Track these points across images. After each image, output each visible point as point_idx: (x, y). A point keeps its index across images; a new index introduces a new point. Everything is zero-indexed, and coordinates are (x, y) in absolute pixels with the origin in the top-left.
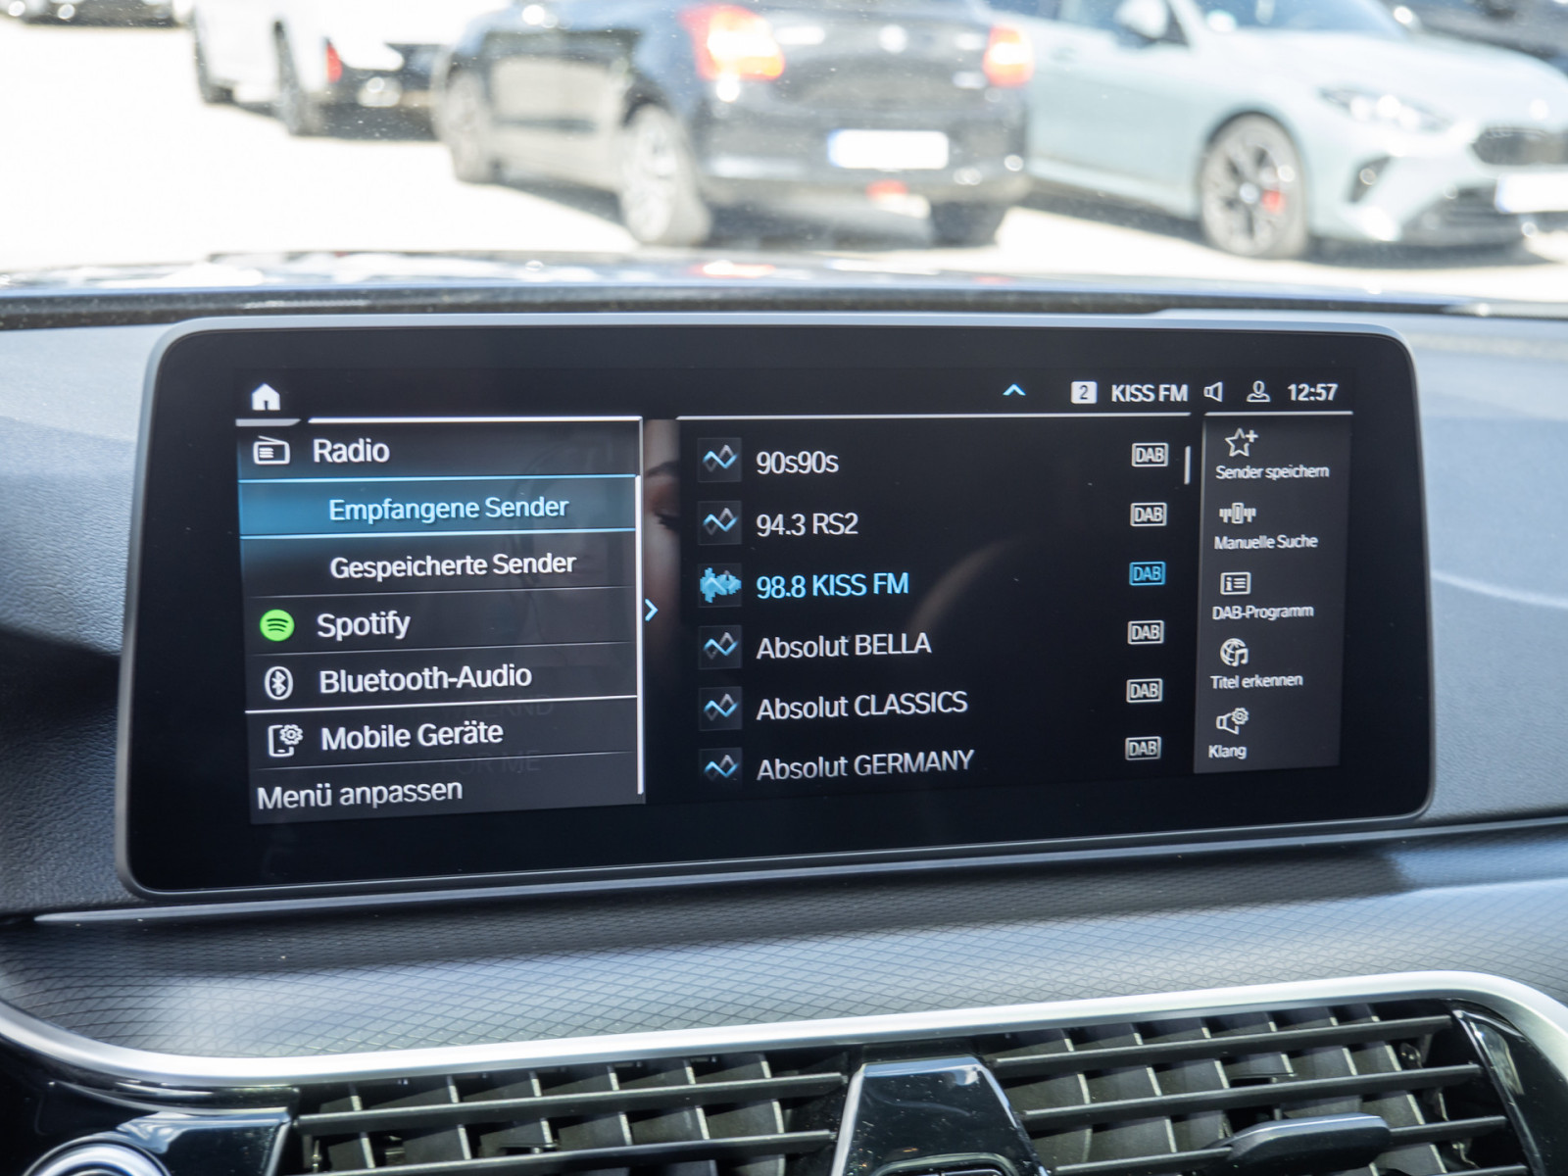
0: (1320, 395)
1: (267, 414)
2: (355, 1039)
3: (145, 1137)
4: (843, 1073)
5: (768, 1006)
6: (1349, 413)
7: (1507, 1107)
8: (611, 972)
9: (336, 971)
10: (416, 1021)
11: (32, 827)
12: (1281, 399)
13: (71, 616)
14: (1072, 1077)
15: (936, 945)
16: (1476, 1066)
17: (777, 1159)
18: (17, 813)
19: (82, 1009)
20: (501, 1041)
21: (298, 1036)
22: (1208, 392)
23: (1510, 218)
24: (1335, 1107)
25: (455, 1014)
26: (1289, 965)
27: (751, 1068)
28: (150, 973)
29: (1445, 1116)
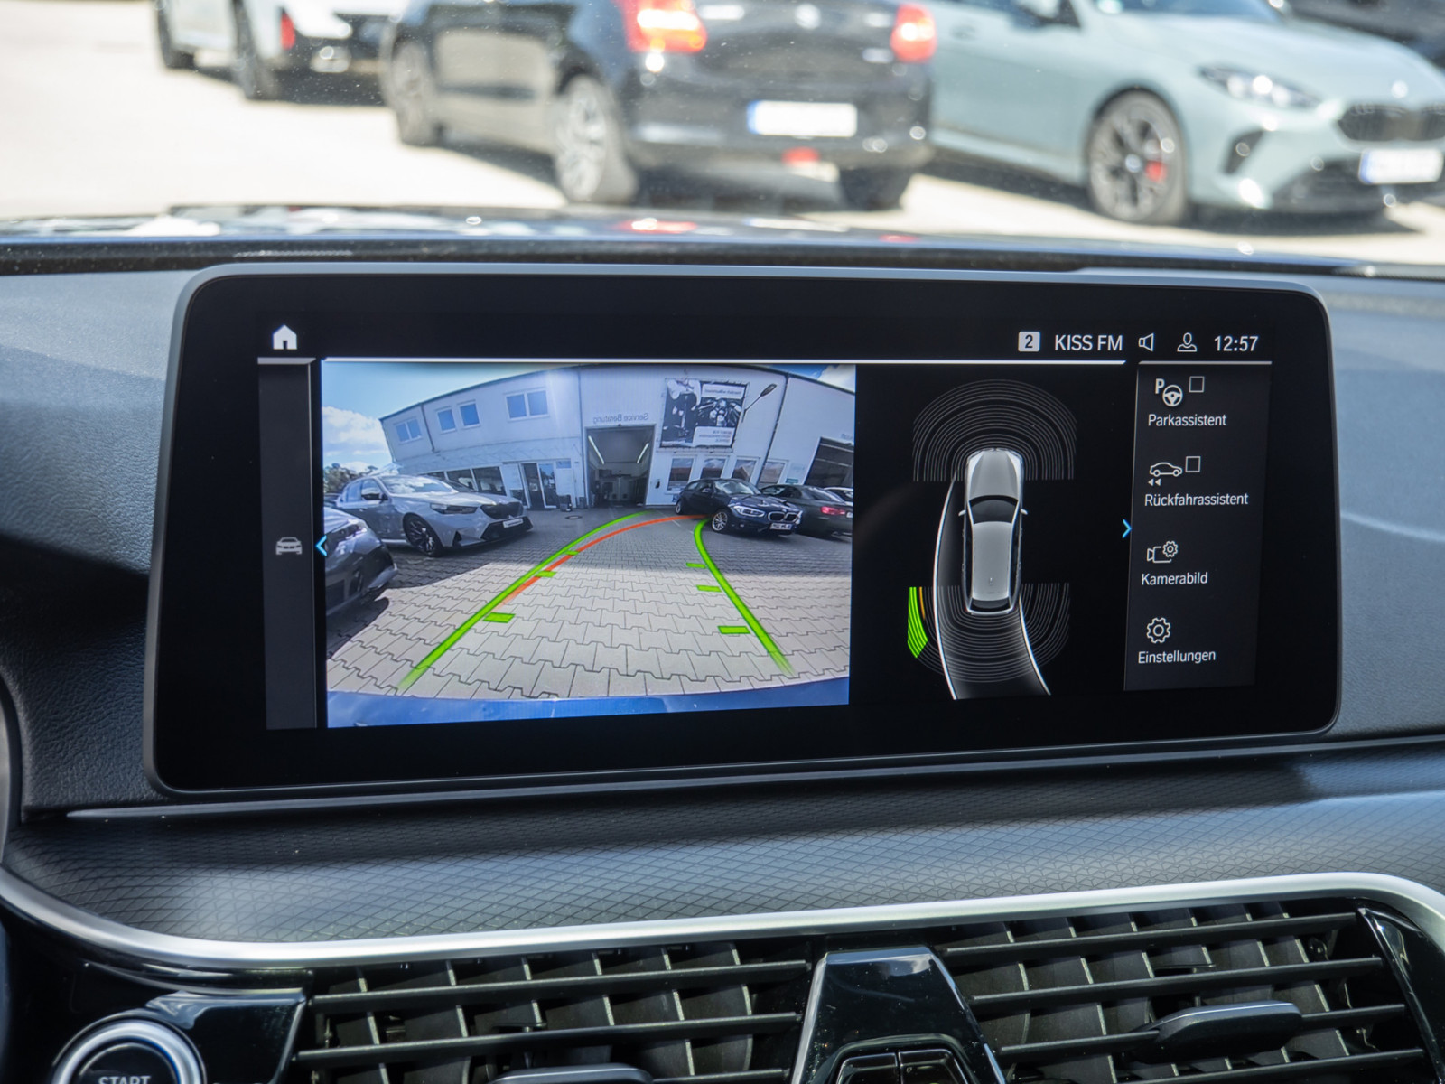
0: (1243, 346)
1: (285, 352)
2: (363, 926)
3: (174, 1014)
4: (807, 961)
5: (740, 899)
6: (1269, 363)
7: (1406, 996)
8: (597, 867)
9: (345, 865)
10: (420, 910)
11: (65, 731)
12: (1207, 350)
13: (104, 537)
14: (1013, 967)
15: (891, 845)
16: (1379, 959)
17: (746, 1038)
18: (52, 717)
19: (114, 897)
20: (497, 929)
21: (313, 923)
22: (1142, 342)
23: (1373, 189)
24: (1249, 995)
25: (456, 904)
26: (1211, 865)
27: (723, 955)
28: (175, 864)
29: (1349, 1004)
